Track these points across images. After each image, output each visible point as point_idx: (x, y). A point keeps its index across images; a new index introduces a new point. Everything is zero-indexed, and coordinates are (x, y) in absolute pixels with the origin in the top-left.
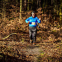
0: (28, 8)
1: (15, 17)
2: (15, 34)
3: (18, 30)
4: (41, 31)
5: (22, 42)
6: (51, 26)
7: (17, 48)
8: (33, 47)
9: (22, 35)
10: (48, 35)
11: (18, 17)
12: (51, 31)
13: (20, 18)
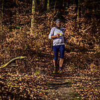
0: (48, 5)
1: (22, 25)
2: (22, 59)
3: (29, 51)
4: (75, 51)
5: (37, 75)
6: (94, 41)
7: (26, 86)
8: (58, 84)
9: (37, 61)
10: (89, 61)
11: (29, 23)
12: (94, 51)
13: (32, 26)
